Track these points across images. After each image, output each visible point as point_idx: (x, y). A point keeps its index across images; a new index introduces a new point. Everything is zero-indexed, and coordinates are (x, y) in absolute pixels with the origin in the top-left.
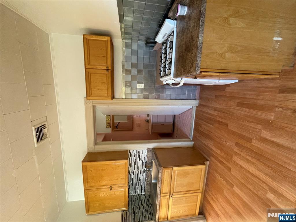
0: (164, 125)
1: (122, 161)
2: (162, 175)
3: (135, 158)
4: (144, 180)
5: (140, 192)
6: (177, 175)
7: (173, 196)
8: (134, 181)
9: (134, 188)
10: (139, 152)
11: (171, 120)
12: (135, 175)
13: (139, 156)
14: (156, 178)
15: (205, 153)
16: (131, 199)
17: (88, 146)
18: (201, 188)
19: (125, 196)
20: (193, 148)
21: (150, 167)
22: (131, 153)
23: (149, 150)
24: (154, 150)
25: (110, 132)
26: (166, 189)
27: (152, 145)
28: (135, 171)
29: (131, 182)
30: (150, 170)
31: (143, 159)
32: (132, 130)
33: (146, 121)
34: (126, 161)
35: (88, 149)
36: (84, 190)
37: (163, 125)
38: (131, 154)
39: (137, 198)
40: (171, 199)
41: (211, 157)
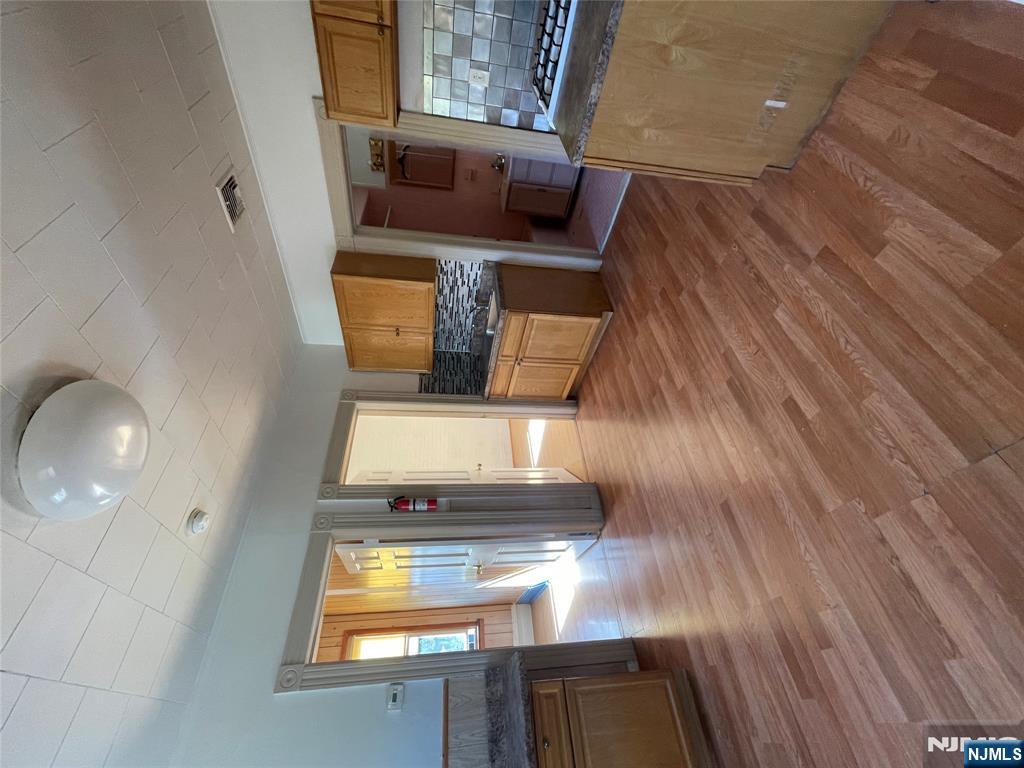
0: (544, 191)
1: (421, 283)
2: (504, 325)
3: (451, 279)
4: (469, 328)
5: (459, 347)
6: (537, 328)
7: (522, 364)
8: (448, 325)
9: (448, 339)
10: (462, 266)
11: (570, 180)
12: (451, 314)
13: (462, 275)
14: (493, 328)
15: (612, 294)
16: (438, 358)
17: (337, 235)
18: (581, 358)
19: (426, 351)
20: (596, 276)
21: (487, 303)
22: (444, 266)
23: (487, 265)
24: (499, 268)
25: (384, 185)
26: (509, 349)
27: (495, 256)
28: (451, 305)
29: (441, 326)
30: (482, 310)
31: (471, 284)
32: (451, 189)
33: (493, 167)
34: (431, 285)
35: (338, 243)
36: (342, 329)
37: (542, 190)
38: (442, 269)
39: (453, 358)
40: (517, 368)
41: (620, 304)
